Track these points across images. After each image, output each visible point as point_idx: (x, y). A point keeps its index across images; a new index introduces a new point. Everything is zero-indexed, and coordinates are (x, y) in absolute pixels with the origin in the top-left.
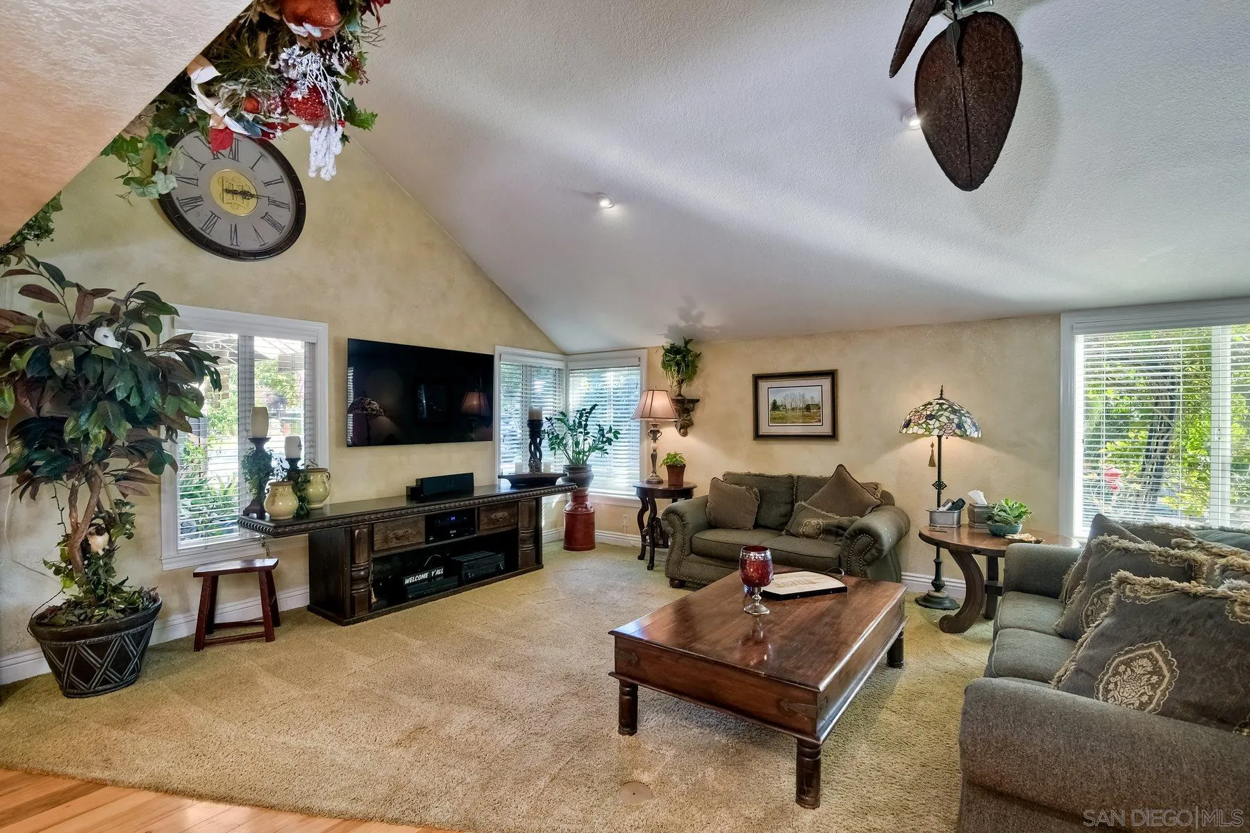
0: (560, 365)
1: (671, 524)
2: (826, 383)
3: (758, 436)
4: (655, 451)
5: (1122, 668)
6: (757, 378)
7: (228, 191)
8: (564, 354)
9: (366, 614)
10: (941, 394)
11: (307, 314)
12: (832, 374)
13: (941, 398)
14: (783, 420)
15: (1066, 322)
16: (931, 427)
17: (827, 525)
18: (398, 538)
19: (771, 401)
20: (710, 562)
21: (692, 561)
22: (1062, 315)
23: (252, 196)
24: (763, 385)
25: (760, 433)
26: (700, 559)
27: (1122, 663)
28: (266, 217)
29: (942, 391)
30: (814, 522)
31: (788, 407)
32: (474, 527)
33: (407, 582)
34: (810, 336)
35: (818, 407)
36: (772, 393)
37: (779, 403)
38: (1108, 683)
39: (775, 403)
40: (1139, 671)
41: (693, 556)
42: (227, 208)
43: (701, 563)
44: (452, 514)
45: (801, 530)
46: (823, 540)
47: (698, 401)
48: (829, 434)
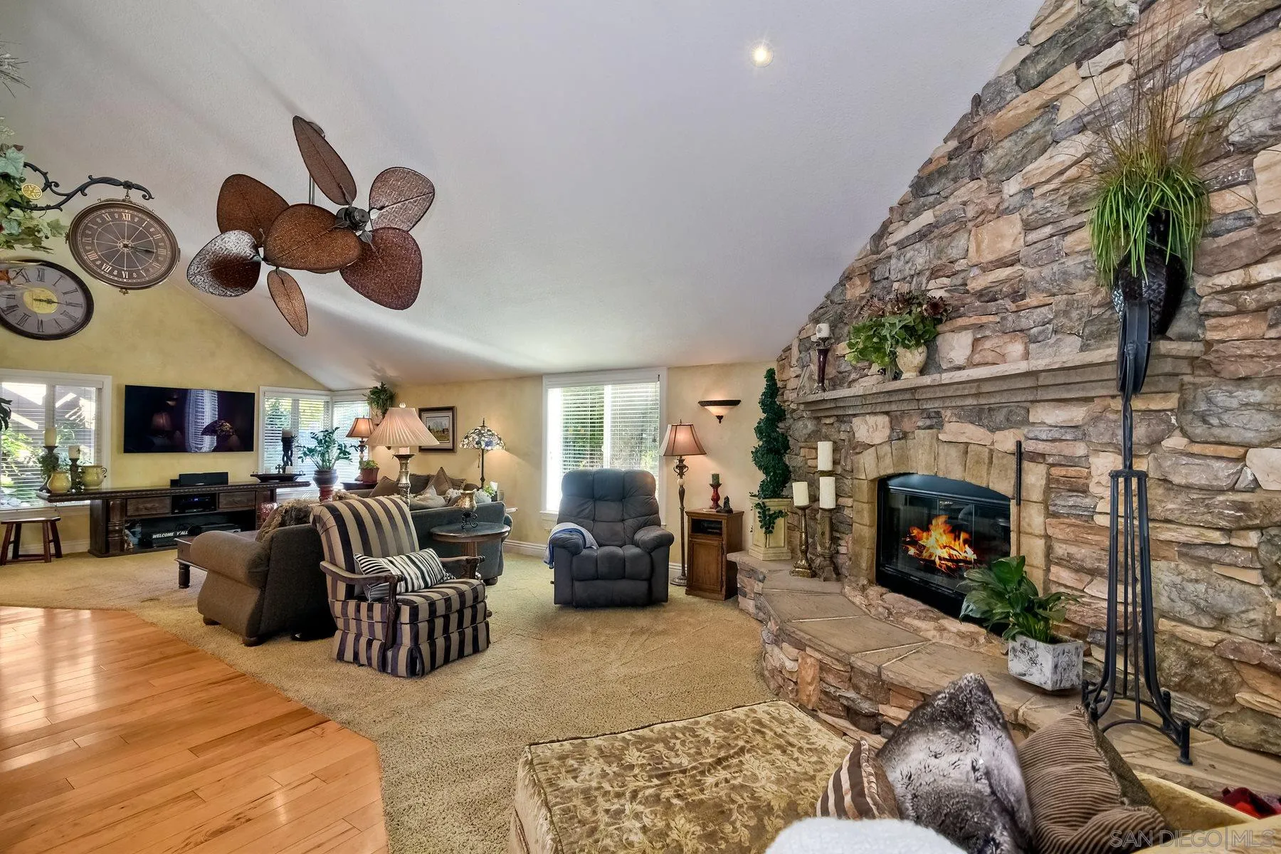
0: (326, 399)
2: (450, 414)
7: (36, 300)
8: (330, 390)
9: (118, 552)
10: (484, 424)
11: (95, 370)
12: (451, 409)
15: (545, 381)
18: (146, 509)
22: (543, 376)
23: (54, 302)
28: (64, 313)
31: (435, 430)
32: (215, 506)
33: (154, 536)
34: (444, 384)
35: (450, 430)
37: (431, 427)
42: (36, 310)
44: (195, 496)
48: (451, 448)
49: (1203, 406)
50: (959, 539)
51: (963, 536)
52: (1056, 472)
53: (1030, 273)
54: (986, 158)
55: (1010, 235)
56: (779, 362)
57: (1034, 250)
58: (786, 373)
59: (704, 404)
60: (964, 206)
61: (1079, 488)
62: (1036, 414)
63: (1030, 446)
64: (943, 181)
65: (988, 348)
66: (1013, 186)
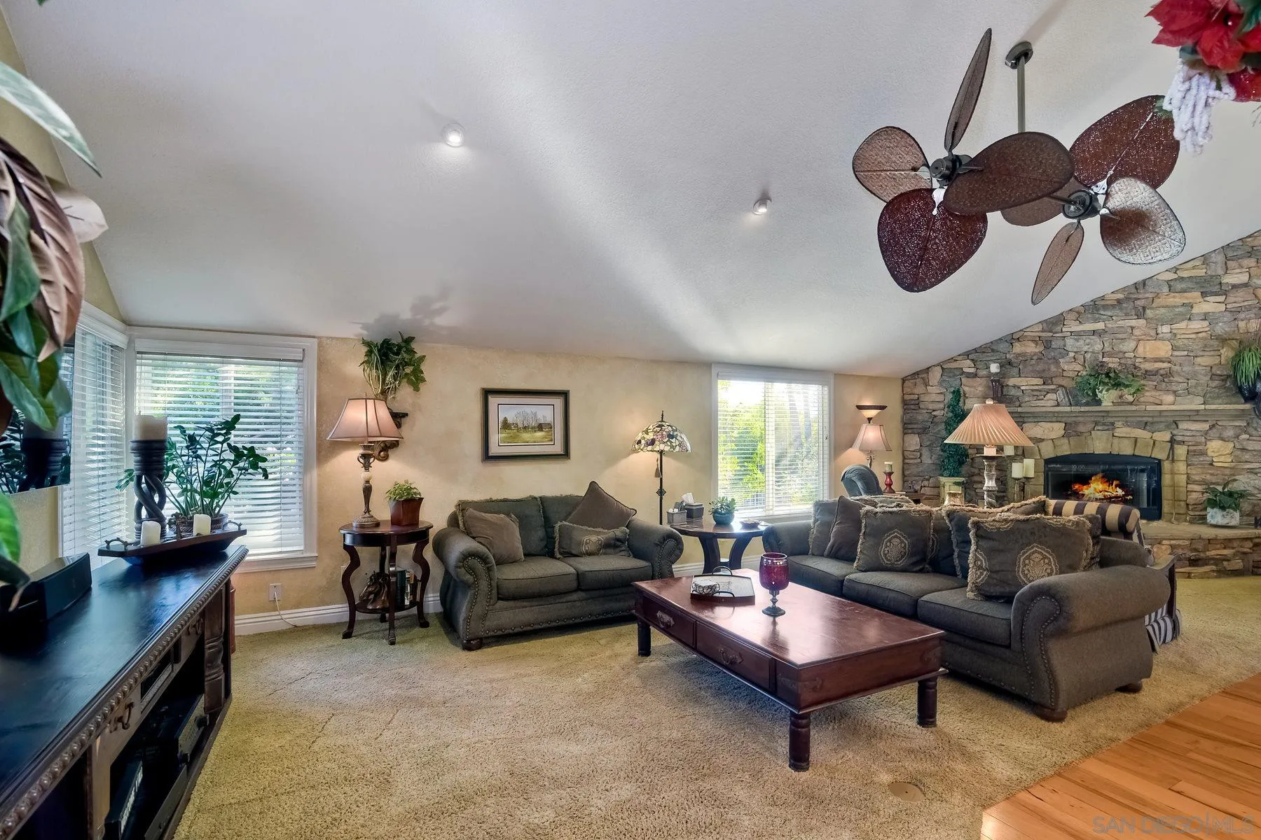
0: (119, 339)
1: (472, 571)
2: (558, 402)
3: (487, 457)
4: (368, 482)
5: (1027, 562)
6: (487, 393)
8: (125, 321)
10: (662, 418)
12: (565, 395)
13: (662, 421)
14: (513, 439)
15: (714, 370)
16: (674, 444)
17: (607, 539)
19: (501, 419)
20: (525, 604)
21: (501, 609)
22: (713, 365)
24: (493, 401)
25: (490, 454)
26: (511, 603)
27: (1025, 559)
29: (663, 415)
30: (594, 538)
31: (520, 425)
34: (540, 354)
35: (550, 426)
36: (505, 410)
37: (510, 421)
38: (1023, 571)
39: (505, 420)
40: (1037, 560)
41: (501, 603)
43: (511, 608)
45: (584, 549)
46: (605, 554)
47: (407, 415)
48: (562, 453)
49: (1255, 425)
50: (1112, 485)
51: (1115, 483)
52: (1191, 448)
53: (1177, 368)
54: (1148, 311)
55: (1164, 349)
56: (904, 380)
57: (1179, 360)
58: (920, 389)
59: (860, 408)
60: (1132, 328)
61: (1204, 453)
62: (1183, 426)
63: (1179, 438)
64: (1117, 312)
65: (1149, 395)
66: (1165, 329)
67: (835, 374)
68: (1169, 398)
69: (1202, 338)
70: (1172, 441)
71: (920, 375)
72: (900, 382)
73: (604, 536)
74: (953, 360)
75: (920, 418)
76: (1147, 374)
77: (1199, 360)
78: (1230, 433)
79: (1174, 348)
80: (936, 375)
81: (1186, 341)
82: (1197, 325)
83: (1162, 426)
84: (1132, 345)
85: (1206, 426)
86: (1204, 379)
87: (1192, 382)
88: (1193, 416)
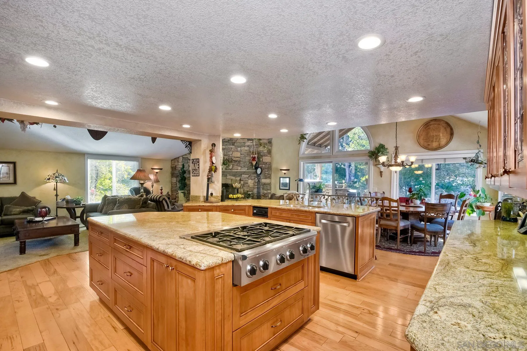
12: (14, 163)
13: (57, 172)
17: (24, 210)
22: (86, 155)
29: (57, 170)
30: (18, 210)
46: (22, 214)
48: (13, 182)
52: (244, 182)
53: (242, 160)
54: (235, 144)
55: (238, 154)
56: (172, 160)
57: (242, 157)
58: (176, 164)
59: (153, 169)
60: (231, 148)
61: (247, 183)
62: (243, 176)
63: (242, 179)
64: (228, 143)
65: (235, 167)
66: (239, 149)
67: (141, 158)
68: (239, 168)
69: (247, 152)
70: (240, 180)
71: (176, 159)
72: (171, 161)
73: (22, 209)
74: (186, 155)
75: (176, 172)
76: (235, 161)
77: (246, 158)
78: (253, 178)
79: (241, 154)
80: (181, 159)
81: (244, 153)
82: (246, 148)
83: (238, 176)
84: (231, 153)
85: (248, 176)
86: (248, 163)
87: (245, 164)
88: (244, 173)
